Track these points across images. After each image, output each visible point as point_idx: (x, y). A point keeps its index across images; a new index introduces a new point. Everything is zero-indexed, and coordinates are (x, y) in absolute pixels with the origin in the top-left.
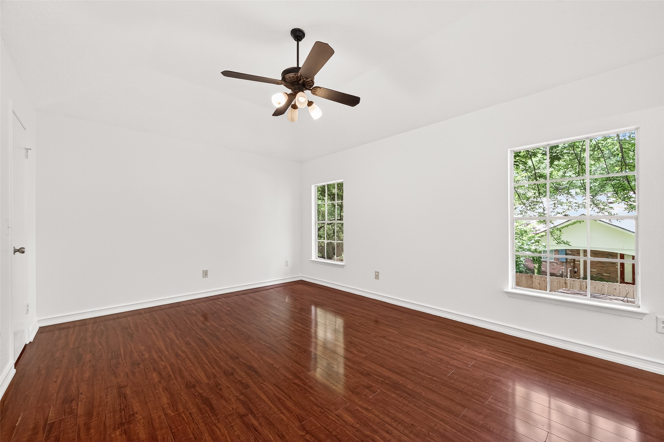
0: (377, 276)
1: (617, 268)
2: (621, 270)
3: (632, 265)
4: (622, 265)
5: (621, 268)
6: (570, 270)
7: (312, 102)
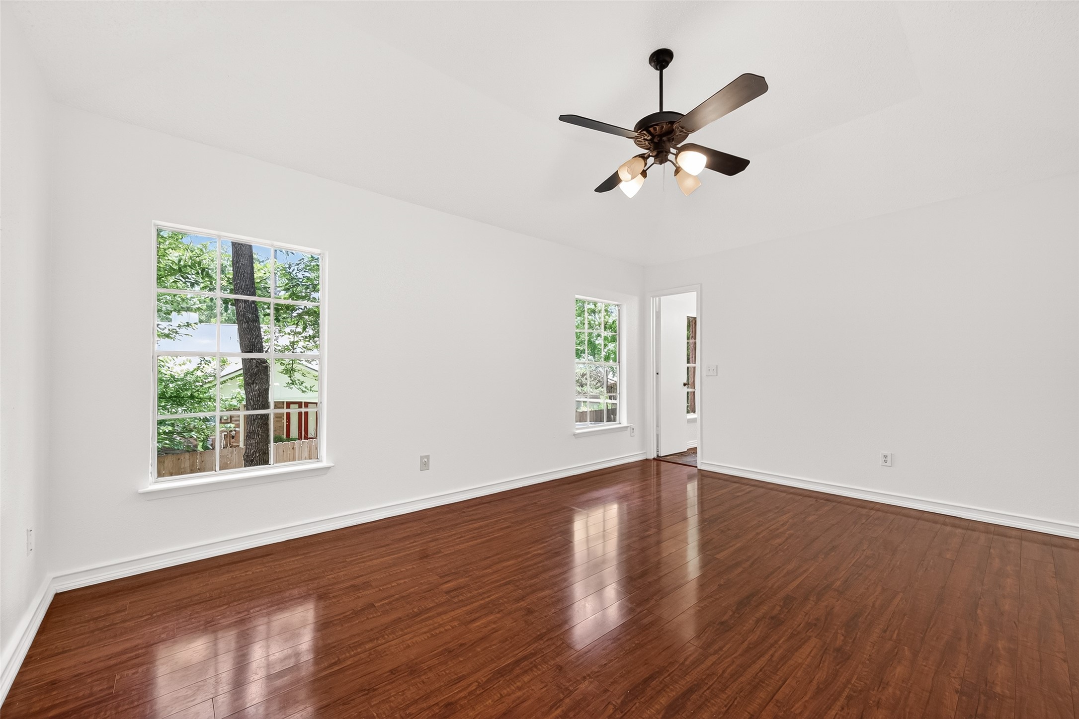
0: (425, 465)
1: (284, 423)
2: (287, 424)
3: (298, 414)
4: (288, 415)
5: (287, 422)
6: (225, 435)
7: (646, 177)
